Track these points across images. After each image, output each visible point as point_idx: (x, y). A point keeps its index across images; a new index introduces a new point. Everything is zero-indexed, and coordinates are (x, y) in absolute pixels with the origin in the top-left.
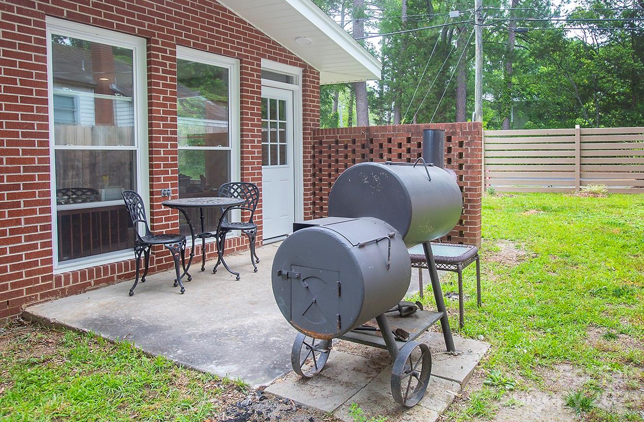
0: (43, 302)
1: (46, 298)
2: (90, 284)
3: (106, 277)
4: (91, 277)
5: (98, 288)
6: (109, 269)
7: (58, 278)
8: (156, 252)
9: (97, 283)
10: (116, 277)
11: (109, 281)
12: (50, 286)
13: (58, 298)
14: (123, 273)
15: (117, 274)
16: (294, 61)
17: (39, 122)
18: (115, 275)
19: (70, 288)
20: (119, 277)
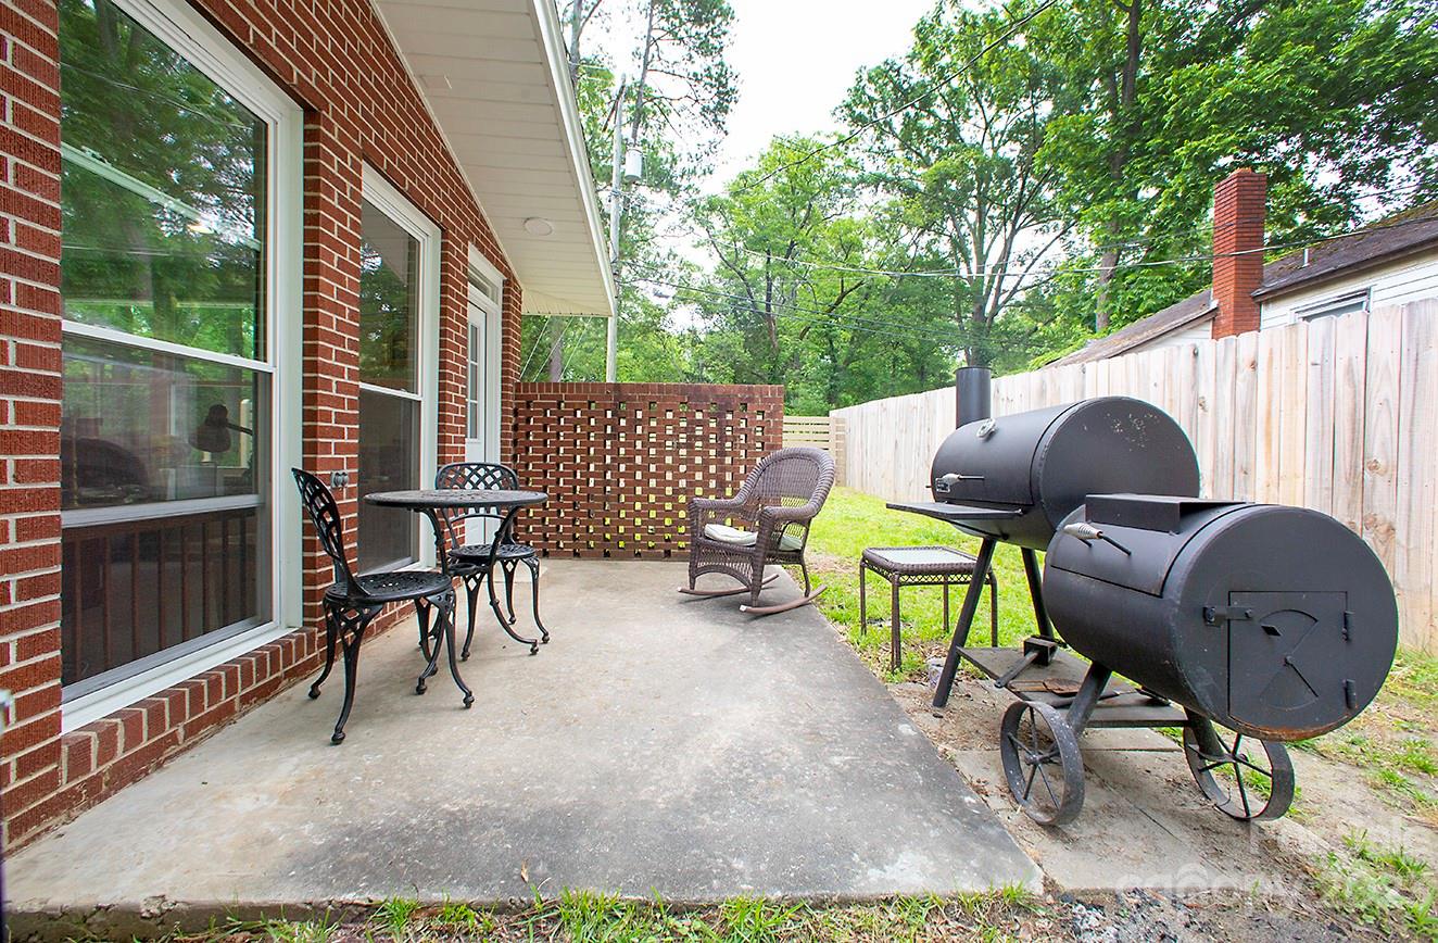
0: (21, 847)
1: (34, 829)
2: (173, 738)
3: (215, 707)
4: (177, 716)
5: (195, 743)
6: (224, 684)
7: (80, 750)
8: (318, 620)
9: (192, 730)
10: (237, 701)
11: (223, 716)
12: (51, 781)
13: (73, 814)
14: (255, 686)
15: (241, 693)
16: (499, 263)
17: (26, 223)
18: (236, 697)
19: (117, 769)
20: (245, 699)
